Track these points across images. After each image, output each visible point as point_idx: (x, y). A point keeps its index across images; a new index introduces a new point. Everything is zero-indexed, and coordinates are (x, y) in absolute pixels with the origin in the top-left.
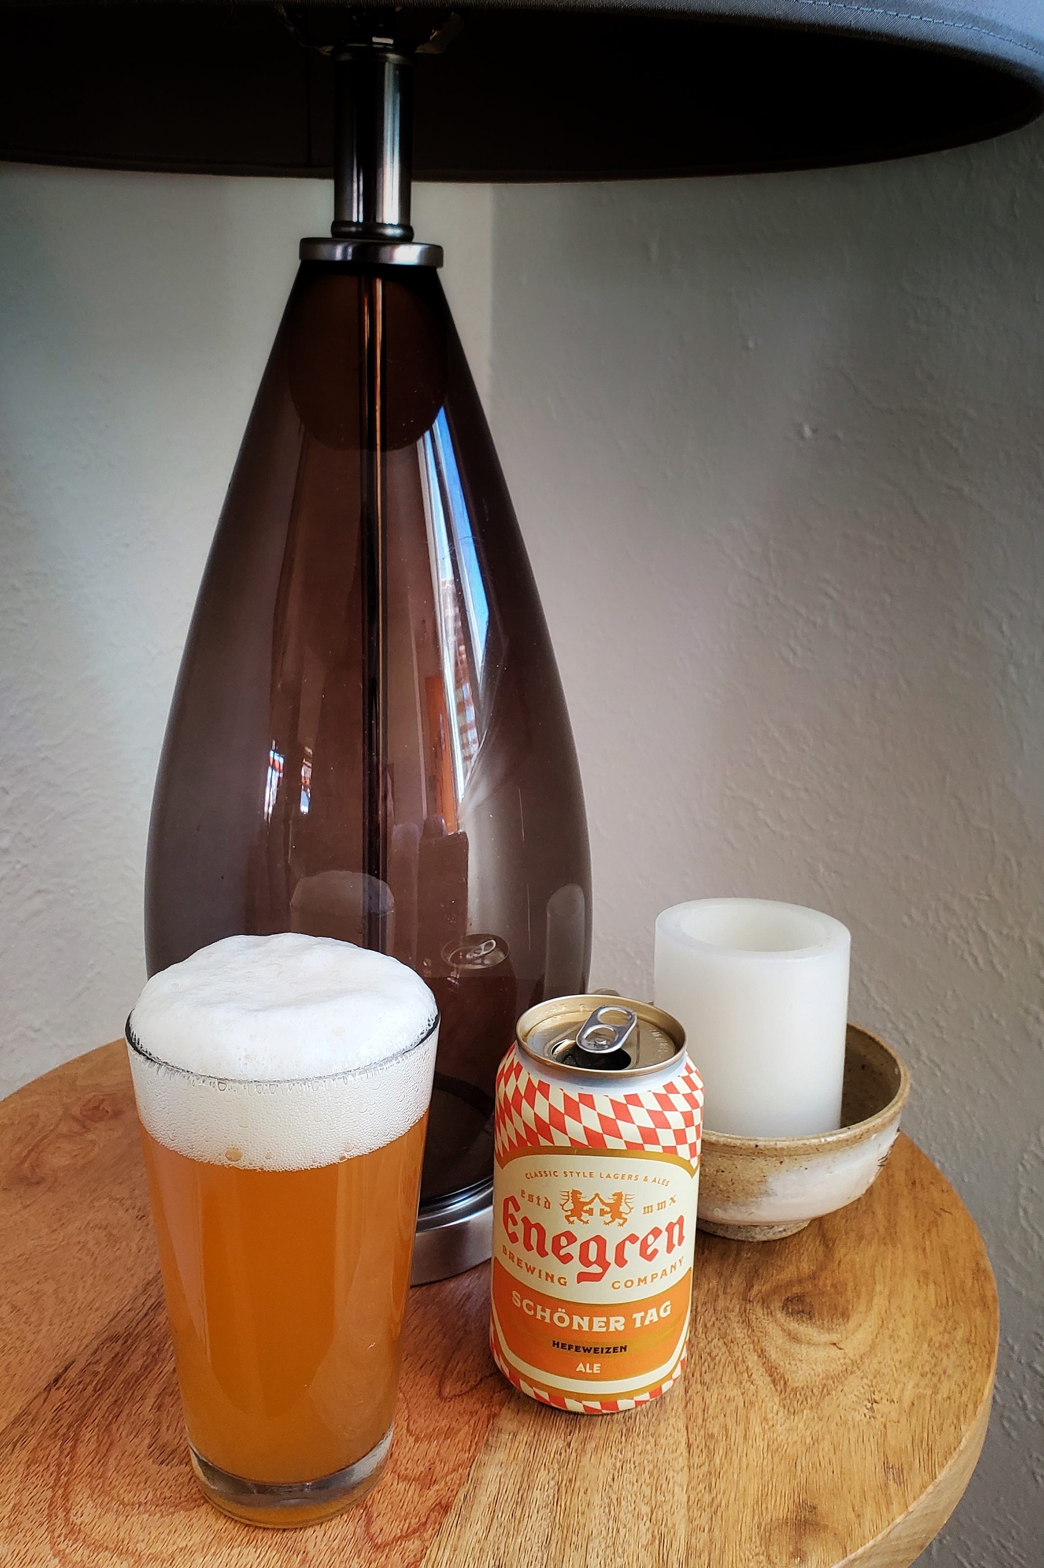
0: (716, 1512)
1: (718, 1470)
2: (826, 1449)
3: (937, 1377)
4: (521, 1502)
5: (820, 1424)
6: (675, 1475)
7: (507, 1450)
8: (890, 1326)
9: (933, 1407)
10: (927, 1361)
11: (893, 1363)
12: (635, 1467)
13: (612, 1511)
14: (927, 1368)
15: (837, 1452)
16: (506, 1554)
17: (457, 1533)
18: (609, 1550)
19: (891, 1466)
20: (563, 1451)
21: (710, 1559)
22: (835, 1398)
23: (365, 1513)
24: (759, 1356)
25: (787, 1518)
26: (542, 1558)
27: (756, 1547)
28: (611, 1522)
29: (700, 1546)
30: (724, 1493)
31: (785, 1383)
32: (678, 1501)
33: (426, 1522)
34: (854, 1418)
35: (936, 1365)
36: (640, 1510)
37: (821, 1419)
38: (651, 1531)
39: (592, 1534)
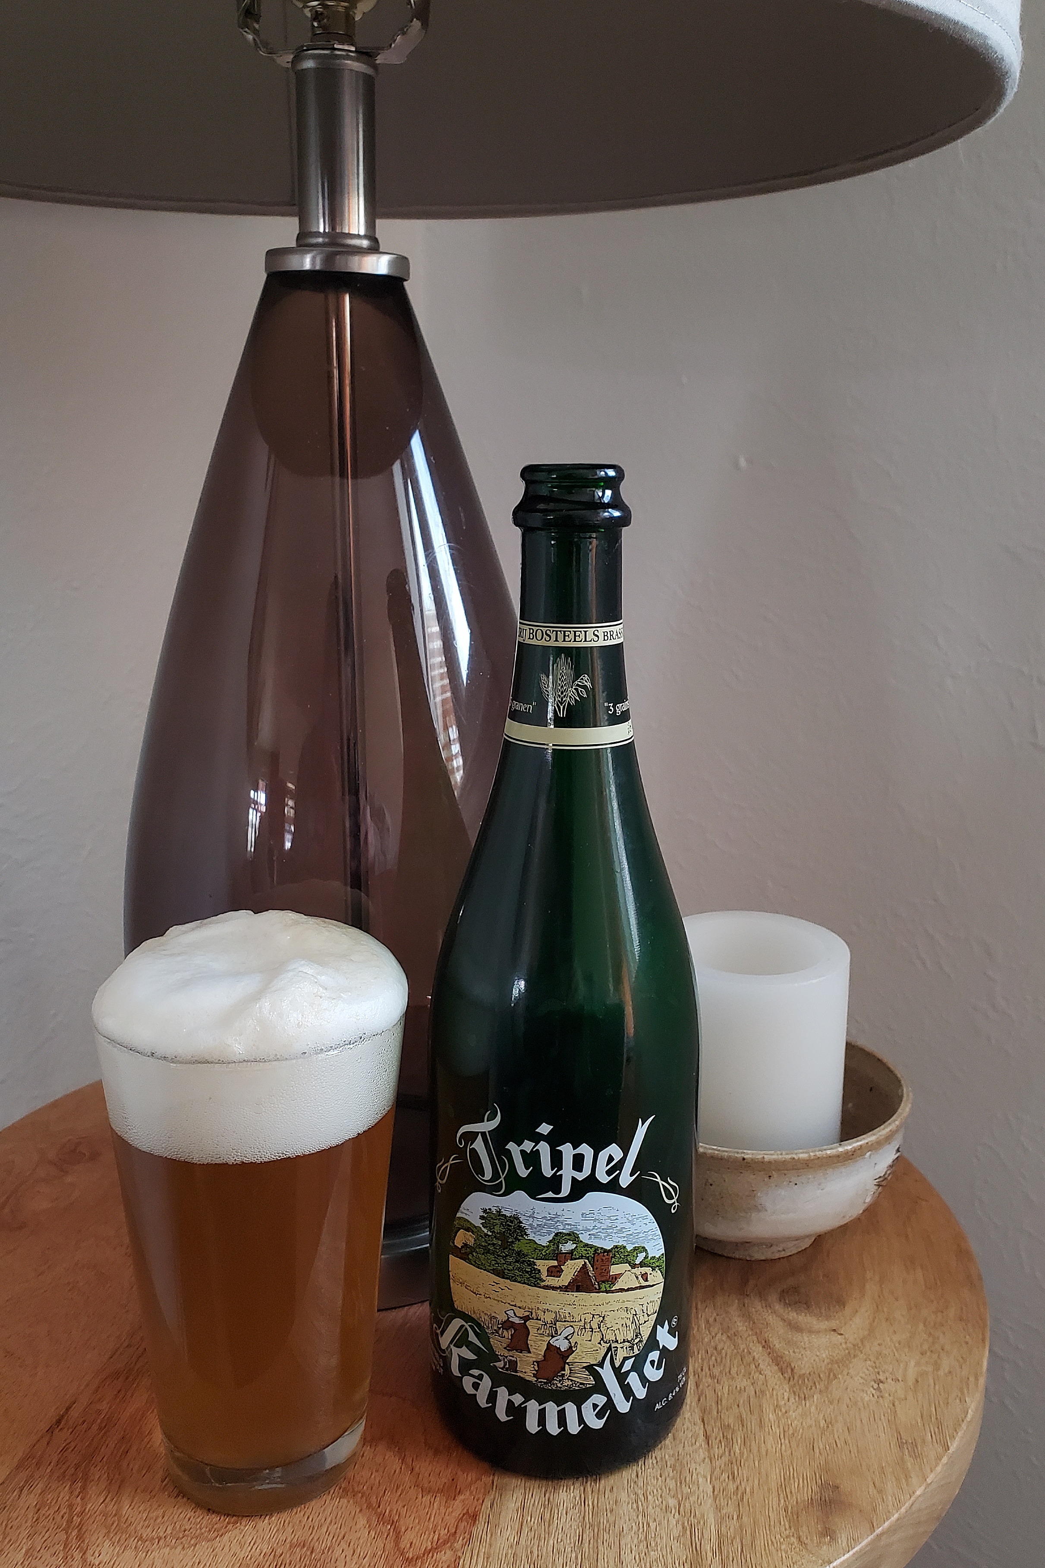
0: (743, 1498)
1: (739, 1458)
2: (840, 1430)
3: (937, 1355)
5: (832, 1407)
6: (698, 1465)
8: (885, 1310)
9: (937, 1382)
10: (924, 1340)
11: (893, 1345)
12: (657, 1462)
13: (640, 1507)
14: (925, 1347)
15: (850, 1432)
16: (540, 1558)
17: (488, 1540)
18: (642, 1544)
19: (904, 1441)
22: (843, 1381)
23: (393, 1527)
24: (764, 1347)
25: (812, 1500)
26: (577, 1558)
27: (786, 1530)
28: (640, 1517)
29: (731, 1533)
30: (748, 1479)
31: (792, 1370)
32: (703, 1491)
33: (455, 1532)
34: (862, 1399)
35: (933, 1343)
36: (667, 1503)
37: (831, 1403)
38: (680, 1523)
39: (623, 1531)
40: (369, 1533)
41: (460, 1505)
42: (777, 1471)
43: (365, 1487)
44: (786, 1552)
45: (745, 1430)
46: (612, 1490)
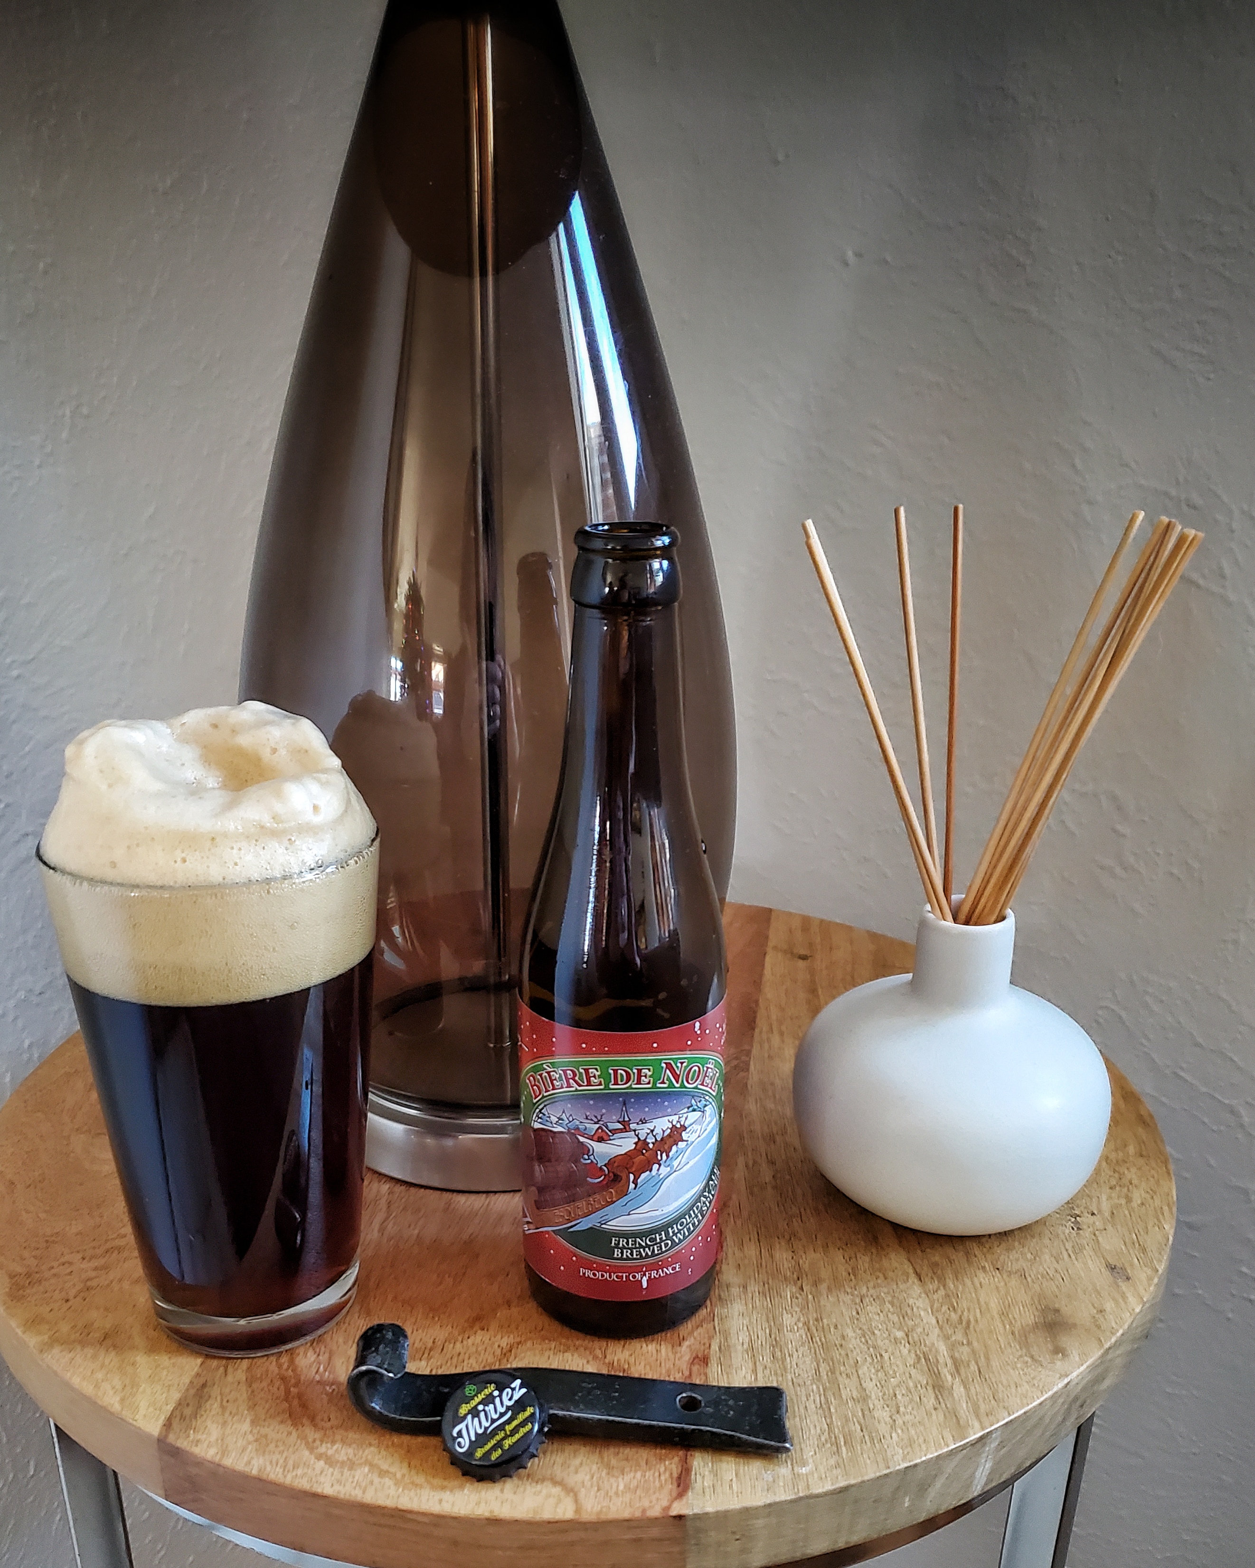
0: (968, 1326)
1: (955, 1291)
2: (1048, 1260)
3: (1126, 1189)
4: (775, 1344)
5: (1034, 1240)
6: (915, 1300)
7: (743, 1302)
9: (1131, 1213)
10: (1110, 1176)
12: (874, 1300)
13: (869, 1342)
14: (1113, 1182)
15: (1060, 1262)
18: (879, 1374)
19: (1114, 1266)
20: (798, 1295)
21: (978, 1366)
25: (1036, 1323)
26: (818, 1388)
27: (1018, 1351)
28: (871, 1349)
29: (965, 1357)
30: (968, 1310)
32: (927, 1324)
34: (1063, 1233)
35: (1120, 1179)
36: (895, 1335)
38: (913, 1352)
39: (857, 1362)
41: (688, 1350)
42: (996, 1300)
44: (1023, 1370)
46: (836, 1327)
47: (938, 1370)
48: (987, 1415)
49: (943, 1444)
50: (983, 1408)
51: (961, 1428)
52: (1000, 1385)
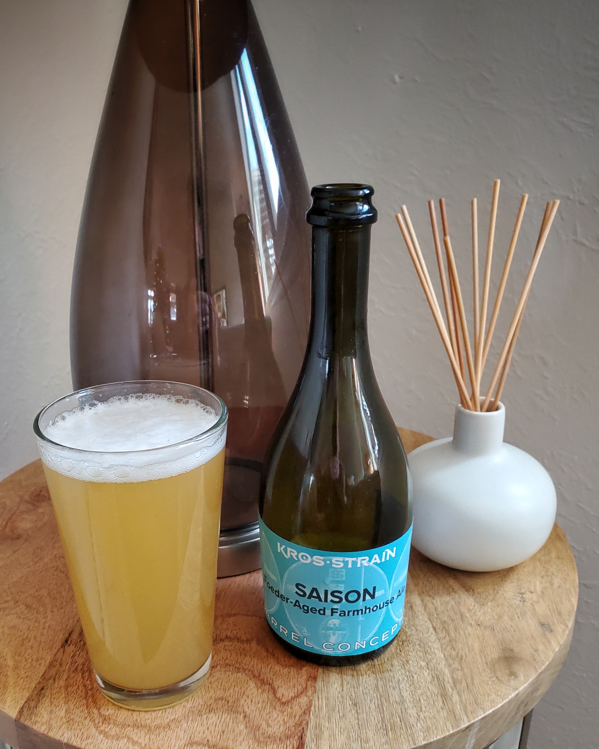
0: (462, 659)
1: (454, 638)
2: (507, 620)
3: (550, 578)
5: (499, 608)
6: (433, 644)
9: (554, 592)
10: (541, 570)
13: (407, 668)
14: (543, 574)
15: (513, 621)
17: (326, 690)
18: (412, 687)
19: (543, 624)
21: (467, 682)
23: (270, 686)
25: (500, 657)
26: (377, 696)
27: (489, 674)
28: (407, 673)
29: (459, 678)
30: (462, 649)
31: (473, 591)
32: (439, 657)
33: (306, 687)
34: (515, 604)
35: (547, 572)
36: (420, 664)
37: (498, 606)
38: (430, 674)
39: (399, 680)
40: (258, 690)
41: (305, 673)
42: (478, 644)
43: (250, 666)
44: (492, 686)
45: (454, 623)
47: (444, 685)
48: (471, 713)
49: (446, 731)
50: (469, 708)
51: (456, 720)
52: (479, 694)
